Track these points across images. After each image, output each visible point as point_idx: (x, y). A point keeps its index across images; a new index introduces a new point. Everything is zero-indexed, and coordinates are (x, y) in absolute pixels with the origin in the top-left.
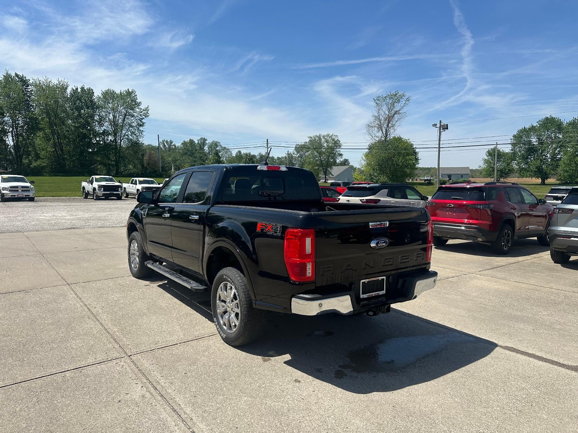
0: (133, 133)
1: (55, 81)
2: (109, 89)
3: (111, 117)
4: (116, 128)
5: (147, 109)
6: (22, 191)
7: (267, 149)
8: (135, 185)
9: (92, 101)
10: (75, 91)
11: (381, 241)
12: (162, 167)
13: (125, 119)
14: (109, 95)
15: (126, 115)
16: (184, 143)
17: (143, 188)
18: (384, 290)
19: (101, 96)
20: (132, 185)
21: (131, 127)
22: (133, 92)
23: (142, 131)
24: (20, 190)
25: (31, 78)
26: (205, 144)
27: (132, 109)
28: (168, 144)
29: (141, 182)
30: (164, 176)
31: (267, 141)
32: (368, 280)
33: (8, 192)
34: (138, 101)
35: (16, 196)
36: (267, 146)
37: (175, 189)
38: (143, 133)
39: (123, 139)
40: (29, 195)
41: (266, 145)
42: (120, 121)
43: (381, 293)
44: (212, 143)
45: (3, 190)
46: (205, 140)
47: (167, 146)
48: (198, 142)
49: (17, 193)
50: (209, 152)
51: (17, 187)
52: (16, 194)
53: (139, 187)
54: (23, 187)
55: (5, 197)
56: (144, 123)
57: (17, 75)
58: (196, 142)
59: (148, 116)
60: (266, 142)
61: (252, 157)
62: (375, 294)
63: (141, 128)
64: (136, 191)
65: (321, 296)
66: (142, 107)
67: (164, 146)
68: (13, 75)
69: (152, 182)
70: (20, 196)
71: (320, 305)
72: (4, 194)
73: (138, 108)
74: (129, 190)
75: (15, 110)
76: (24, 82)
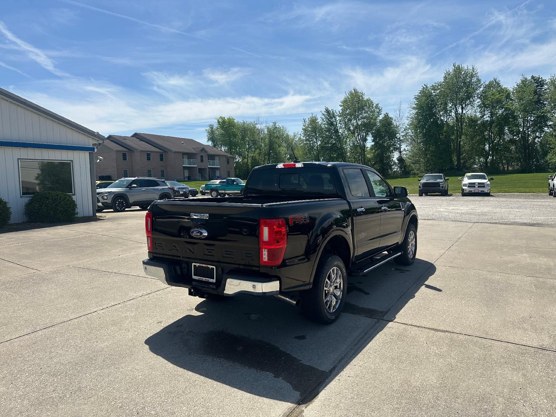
6: (479, 187)
11: (195, 230)
18: (214, 279)
24: (477, 186)
32: (198, 264)
33: (467, 188)
35: (473, 192)
40: (484, 191)
43: (211, 280)
45: (464, 186)
49: (474, 189)
51: (474, 184)
52: (472, 189)
54: (479, 183)
55: (465, 192)
62: (205, 280)
68: (529, 78)
70: (476, 191)
72: (464, 189)
75: (526, 111)
76: (540, 83)
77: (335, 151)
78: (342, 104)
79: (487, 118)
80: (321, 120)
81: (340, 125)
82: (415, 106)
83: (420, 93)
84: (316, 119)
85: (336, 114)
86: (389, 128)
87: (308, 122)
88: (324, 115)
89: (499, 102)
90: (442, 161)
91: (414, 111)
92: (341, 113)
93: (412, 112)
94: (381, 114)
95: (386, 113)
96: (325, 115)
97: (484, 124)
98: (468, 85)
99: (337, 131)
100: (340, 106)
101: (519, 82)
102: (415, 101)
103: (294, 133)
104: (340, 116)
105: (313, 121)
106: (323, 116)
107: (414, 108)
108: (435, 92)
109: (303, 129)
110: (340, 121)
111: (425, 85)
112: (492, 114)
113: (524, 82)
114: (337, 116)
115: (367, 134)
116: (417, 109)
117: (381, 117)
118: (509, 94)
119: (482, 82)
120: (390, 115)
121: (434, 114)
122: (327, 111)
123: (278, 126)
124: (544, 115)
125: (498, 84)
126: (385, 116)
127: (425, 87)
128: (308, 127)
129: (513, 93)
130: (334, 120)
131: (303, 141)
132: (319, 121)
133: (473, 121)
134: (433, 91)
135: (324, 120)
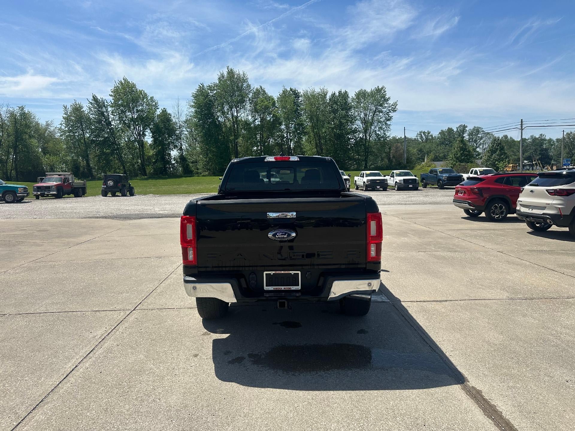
0: (381, 128)
1: (317, 90)
2: (361, 89)
3: (362, 115)
4: (367, 124)
5: (395, 104)
7: (520, 130)
8: (363, 178)
9: (346, 103)
10: (333, 95)
11: (279, 232)
12: (407, 159)
13: (375, 116)
14: (361, 95)
15: (375, 112)
16: (442, 133)
17: (368, 181)
18: (298, 285)
19: (354, 97)
20: (360, 178)
21: (380, 123)
22: (382, 89)
23: (390, 125)
25: (301, 90)
26: (465, 131)
27: (381, 105)
28: (425, 135)
29: (367, 175)
30: (408, 168)
31: (522, 122)
32: (274, 272)
34: (387, 97)
36: (522, 127)
37: (399, 180)
38: (391, 127)
39: (371, 135)
41: (520, 126)
42: (370, 118)
43: (294, 288)
44: (474, 129)
46: (465, 127)
47: (424, 137)
48: (457, 130)
50: (469, 140)
53: (365, 179)
56: (391, 117)
57: (291, 90)
58: (455, 130)
59: (396, 110)
60: (520, 123)
61: (501, 141)
62: (284, 288)
63: (388, 123)
64: (363, 184)
65: (196, 280)
66: (391, 102)
67: (422, 137)
68: (289, 89)
69: (379, 175)
71: (194, 288)
73: (387, 104)
74: (359, 183)
75: (288, 119)
76: (296, 94)
77: (109, 146)
78: (112, 94)
79: (257, 122)
80: (88, 109)
81: (112, 116)
82: (193, 104)
83: (197, 92)
84: (81, 107)
85: (106, 104)
86: (168, 124)
87: (70, 109)
88: (91, 103)
89: (267, 108)
90: (222, 160)
91: (193, 110)
92: (113, 103)
93: (190, 110)
94: (158, 109)
95: (164, 109)
96: (93, 103)
97: (256, 127)
98: (240, 89)
99: (109, 124)
100: (110, 95)
101: (282, 92)
102: (193, 99)
103: (47, 122)
104: (112, 107)
105: (77, 109)
106: (90, 105)
107: (192, 106)
108: (212, 93)
109: (64, 118)
110: (112, 112)
111: (201, 84)
112: (262, 120)
113: (285, 92)
114: (108, 107)
115: (144, 129)
116: (195, 108)
117: (158, 112)
118: (274, 102)
119: (252, 88)
120: (169, 111)
121: (212, 114)
122: (95, 99)
123: (26, 112)
124: (301, 123)
125: (264, 91)
126: (163, 111)
127: (201, 86)
128: (70, 116)
129: (278, 101)
130: (105, 111)
131: (64, 132)
132: (85, 109)
133: (247, 124)
134: (209, 91)
135: (91, 109)
